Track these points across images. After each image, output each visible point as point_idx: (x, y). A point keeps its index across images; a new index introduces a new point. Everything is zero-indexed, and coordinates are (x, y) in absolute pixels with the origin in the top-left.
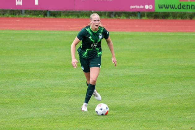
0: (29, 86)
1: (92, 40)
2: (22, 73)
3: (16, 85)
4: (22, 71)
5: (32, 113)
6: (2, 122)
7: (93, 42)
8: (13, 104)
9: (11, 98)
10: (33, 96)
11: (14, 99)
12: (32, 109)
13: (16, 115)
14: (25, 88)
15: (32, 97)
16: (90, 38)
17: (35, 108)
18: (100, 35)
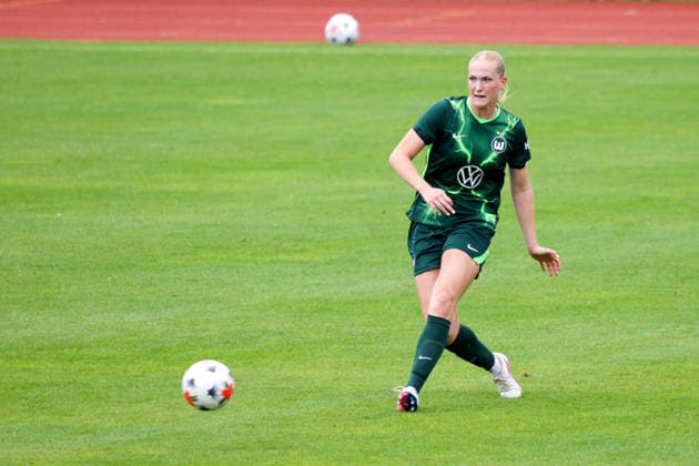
0: (671, 245)
1: (463, 149)
2: (645, 199)
3: (622, 241)
4: (644, 193)
5: (681, 342)
6: (575, 373)
7: (467, 157)
8: (613, 309)
9: (607, 290)
10: (683, 282)
11: (617, 291)
12: (682, 327)
13: (623, 349)
14: (657, 253)
15: (680, 285)
16: (458, 137)
17: (691, 326)
18: (500, 140)
